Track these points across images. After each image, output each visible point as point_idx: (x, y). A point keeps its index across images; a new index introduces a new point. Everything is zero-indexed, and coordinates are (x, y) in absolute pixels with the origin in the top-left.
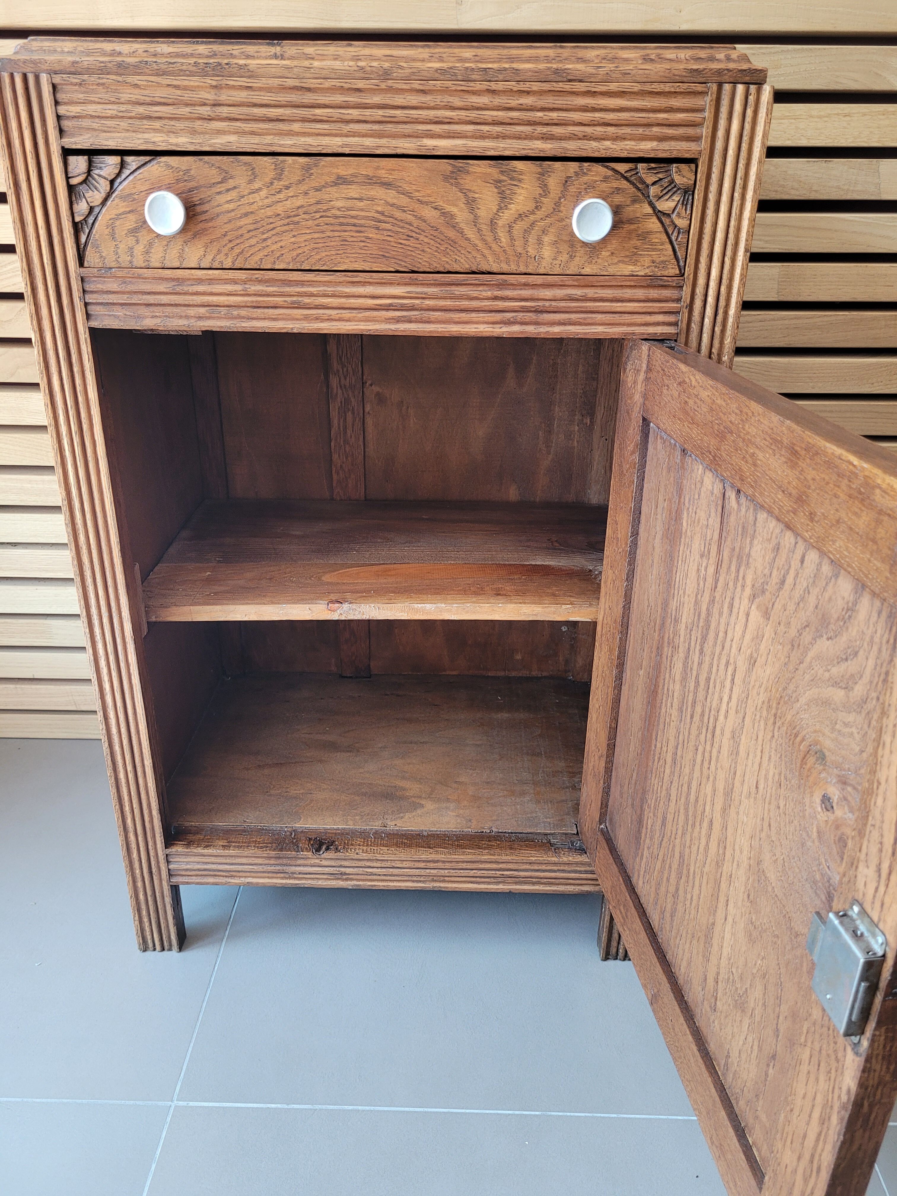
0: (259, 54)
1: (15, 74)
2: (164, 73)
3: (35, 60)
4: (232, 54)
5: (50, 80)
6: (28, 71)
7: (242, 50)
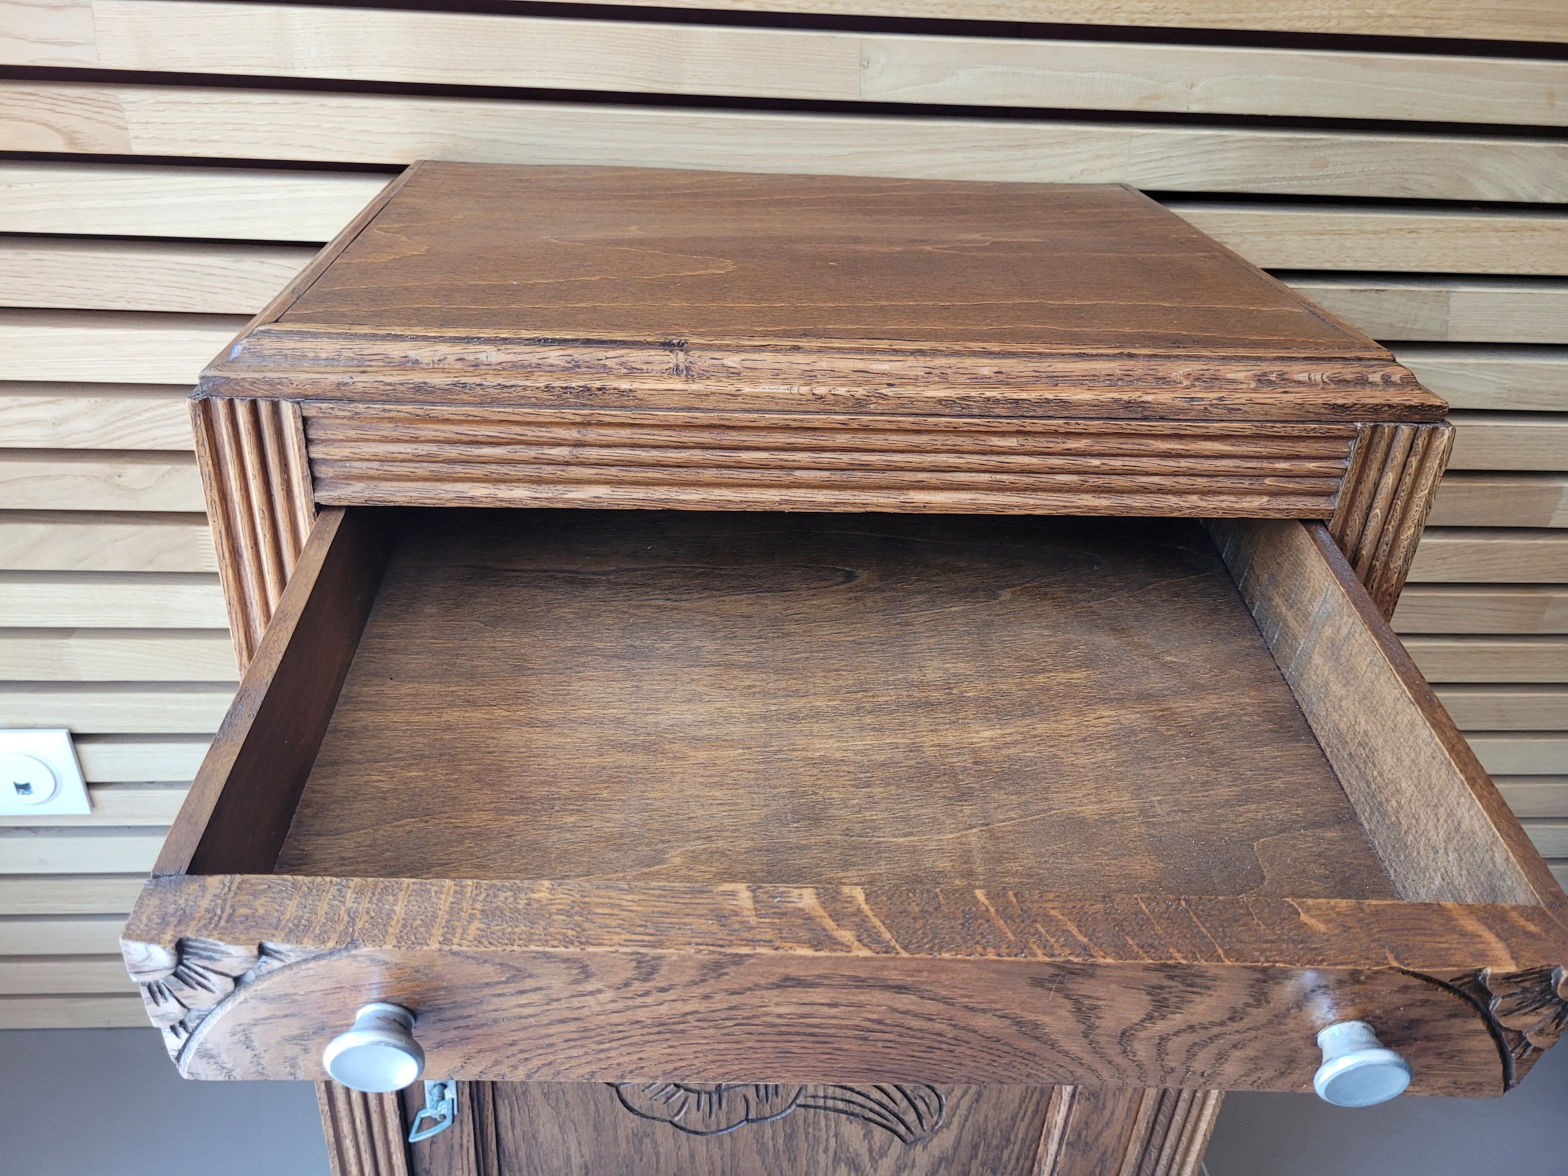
0: (650, 367)
1: (237, 402)
2: (493, 402)
3: (272, 380)
4: (605, 366)
5: (298, 412)
6: (259, 394)
7: (623, 360)
